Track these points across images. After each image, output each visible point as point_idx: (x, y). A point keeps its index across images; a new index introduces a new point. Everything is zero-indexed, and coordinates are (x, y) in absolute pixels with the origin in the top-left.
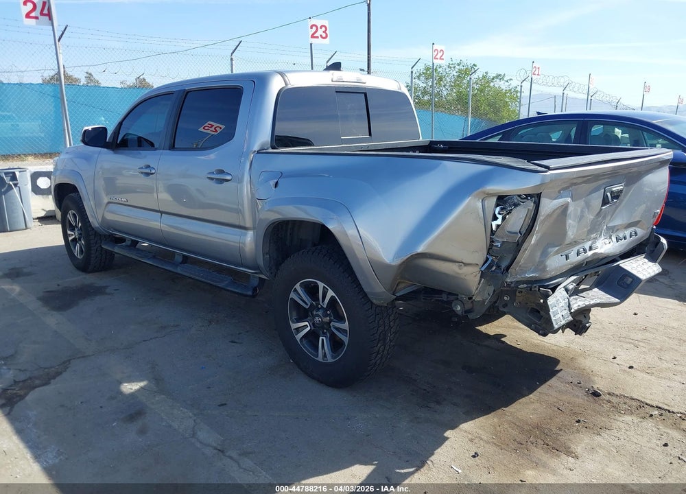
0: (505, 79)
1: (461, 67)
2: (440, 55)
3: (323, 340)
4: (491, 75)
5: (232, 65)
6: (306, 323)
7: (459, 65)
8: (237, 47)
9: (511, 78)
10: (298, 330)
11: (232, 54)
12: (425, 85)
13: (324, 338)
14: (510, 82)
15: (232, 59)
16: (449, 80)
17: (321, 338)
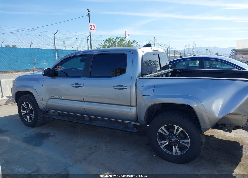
0: (136, 42)
1: (121, 38)
2: (128, 36)
3: (175, 147)
4: (131, 41)
5: (54, 39)
6: (166, 141)
7: (120, 38)
8: (56, 32)
9: (137, 42)
10: (162, 144)
11: (54, 35)
12: (109, 45)
13: (176, 146)
14: (137, 43)
15: (54, 37)
16: (117, 43)
17: (174, 147)
